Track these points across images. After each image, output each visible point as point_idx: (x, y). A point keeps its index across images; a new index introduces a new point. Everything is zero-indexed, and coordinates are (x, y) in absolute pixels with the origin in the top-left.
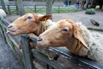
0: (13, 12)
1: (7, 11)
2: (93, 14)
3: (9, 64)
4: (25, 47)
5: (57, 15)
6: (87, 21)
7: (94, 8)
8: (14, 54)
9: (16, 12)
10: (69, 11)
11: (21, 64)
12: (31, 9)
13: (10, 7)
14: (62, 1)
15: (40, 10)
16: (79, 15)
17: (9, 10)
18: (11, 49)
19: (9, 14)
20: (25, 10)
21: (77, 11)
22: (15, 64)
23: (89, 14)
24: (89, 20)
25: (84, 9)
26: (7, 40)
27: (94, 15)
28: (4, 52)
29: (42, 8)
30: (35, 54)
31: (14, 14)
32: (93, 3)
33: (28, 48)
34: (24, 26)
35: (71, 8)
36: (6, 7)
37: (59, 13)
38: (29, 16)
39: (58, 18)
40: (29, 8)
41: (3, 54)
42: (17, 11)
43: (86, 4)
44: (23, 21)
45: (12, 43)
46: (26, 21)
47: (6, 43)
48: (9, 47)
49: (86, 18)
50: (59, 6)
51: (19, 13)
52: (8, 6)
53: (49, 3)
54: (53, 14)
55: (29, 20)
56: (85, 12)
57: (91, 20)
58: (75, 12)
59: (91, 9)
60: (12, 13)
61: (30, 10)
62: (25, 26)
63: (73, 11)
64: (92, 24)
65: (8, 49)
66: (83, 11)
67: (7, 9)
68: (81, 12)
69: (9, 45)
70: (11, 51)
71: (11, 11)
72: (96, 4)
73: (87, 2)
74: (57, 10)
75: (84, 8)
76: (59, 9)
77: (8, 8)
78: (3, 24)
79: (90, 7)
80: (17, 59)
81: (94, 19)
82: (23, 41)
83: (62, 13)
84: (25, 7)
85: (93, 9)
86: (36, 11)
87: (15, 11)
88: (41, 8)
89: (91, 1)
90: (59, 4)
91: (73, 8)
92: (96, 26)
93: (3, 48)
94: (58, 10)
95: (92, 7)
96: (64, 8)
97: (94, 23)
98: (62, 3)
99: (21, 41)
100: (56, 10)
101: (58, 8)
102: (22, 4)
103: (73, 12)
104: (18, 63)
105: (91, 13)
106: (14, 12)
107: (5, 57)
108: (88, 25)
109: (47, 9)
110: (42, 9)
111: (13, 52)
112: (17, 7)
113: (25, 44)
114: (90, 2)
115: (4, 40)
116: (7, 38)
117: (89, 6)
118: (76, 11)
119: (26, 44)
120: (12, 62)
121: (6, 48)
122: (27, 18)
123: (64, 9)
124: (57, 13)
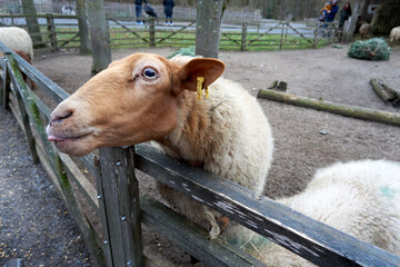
0: (67, 42)
1: (45, 39)
2: (380, 57)
3: (45, 249)
4: (114, 185)
5: (237, 58)
6: (356, 88)
7: (386, 34)
8: (63, 206)
9: (78, 44)
10: (281, 45)
11: (90, 251)
12: (134, 33)
13: (56, 21)
14: (258, 7)
15: (168, 38)
16: (321, 63)
17: (52, 36)
18: (55, 187)
19: (53, 51)
20: (112, 36)
21: (314, 47)
22: (70, 248)
23: (363, 58)
24: (363, 83)
25: (342, 39)
26: (39, 152)
27: (382, 65)
28: (25, 198)
29: (179, 31)
30: (152, 217)
31: (68, 48)
32: (381, 17)
33: (125, 193)
34: (123, 108)
35: (290, 31)
36: (42, 21)
37: (242, 49)
38: (146, 64)
39: (241, 70)
40: (129, 30)
41: (24, 207)
42: (83, 40)
43: (350, 19)
44: (121, 89)
45: (57, 165)
46: (133, 87)
47: (37, 161)
48: (46, 178)
49: (349, 73)
50: (244, 26)
51: (89, 46)
52: (49, 18)
53: (207, 11)
54: (220, 54)
55: (144, 82)
56: (346, 49)
57: (371, 83)
58: (308, 47)
59: (370, 41)
60: (63, 46)
61: (132, 36)
62: (130, 112)
63: (301, 44)
64: (377, 99)
65: (43, 186)
66: (339, 45)
67: (44, 30)
68: (329, 50)
69: (45, 171)
70: (55, 194)
71: (59, 37)
72: (393, 21)
73: (356, 12)
74: (235, 41)
75: (341, 34)
76: (244, 35)
77: (49, 27)
78: (25, 88)
79: (369, 30)
80: (76, 230)
81: (385, 78)
82: (105, 163)
83: (256, 51)
84: (111, 22)
85: (380, 41)
86: (153, 39)
87: (73, 40)
88: (175, 29)
89: (373, 9)
90: (242, 15)
91: (301, 32)
92: (391, 108)
93: (24, 183)
94: (240, 38)
95: (376, 34)
96: (261, 31)
97: (387, 95)
98: (257, 14)
99: (98, 163)
100: (233, 37)
101: (240, 31)
102: (103, 13)
103: (299, 49)
104: (81, 247)
105: (373, 53)
106: (71, 44)
107: (28, 220)
108: (362, 102)
109: (198, 32)
110: (178, 35)
111: (61, 200)
112: (82, 25)
113: (112, 175)
114: (370, 11)
115: (28, 149)
116: (39, 143)
117: (364, 26)
118: (312, 45)
119: (117, 176)
120: (55, 241)
121: (35, 181)
122: (137, 76)
123: (264, 38)
124: (235, 51)
